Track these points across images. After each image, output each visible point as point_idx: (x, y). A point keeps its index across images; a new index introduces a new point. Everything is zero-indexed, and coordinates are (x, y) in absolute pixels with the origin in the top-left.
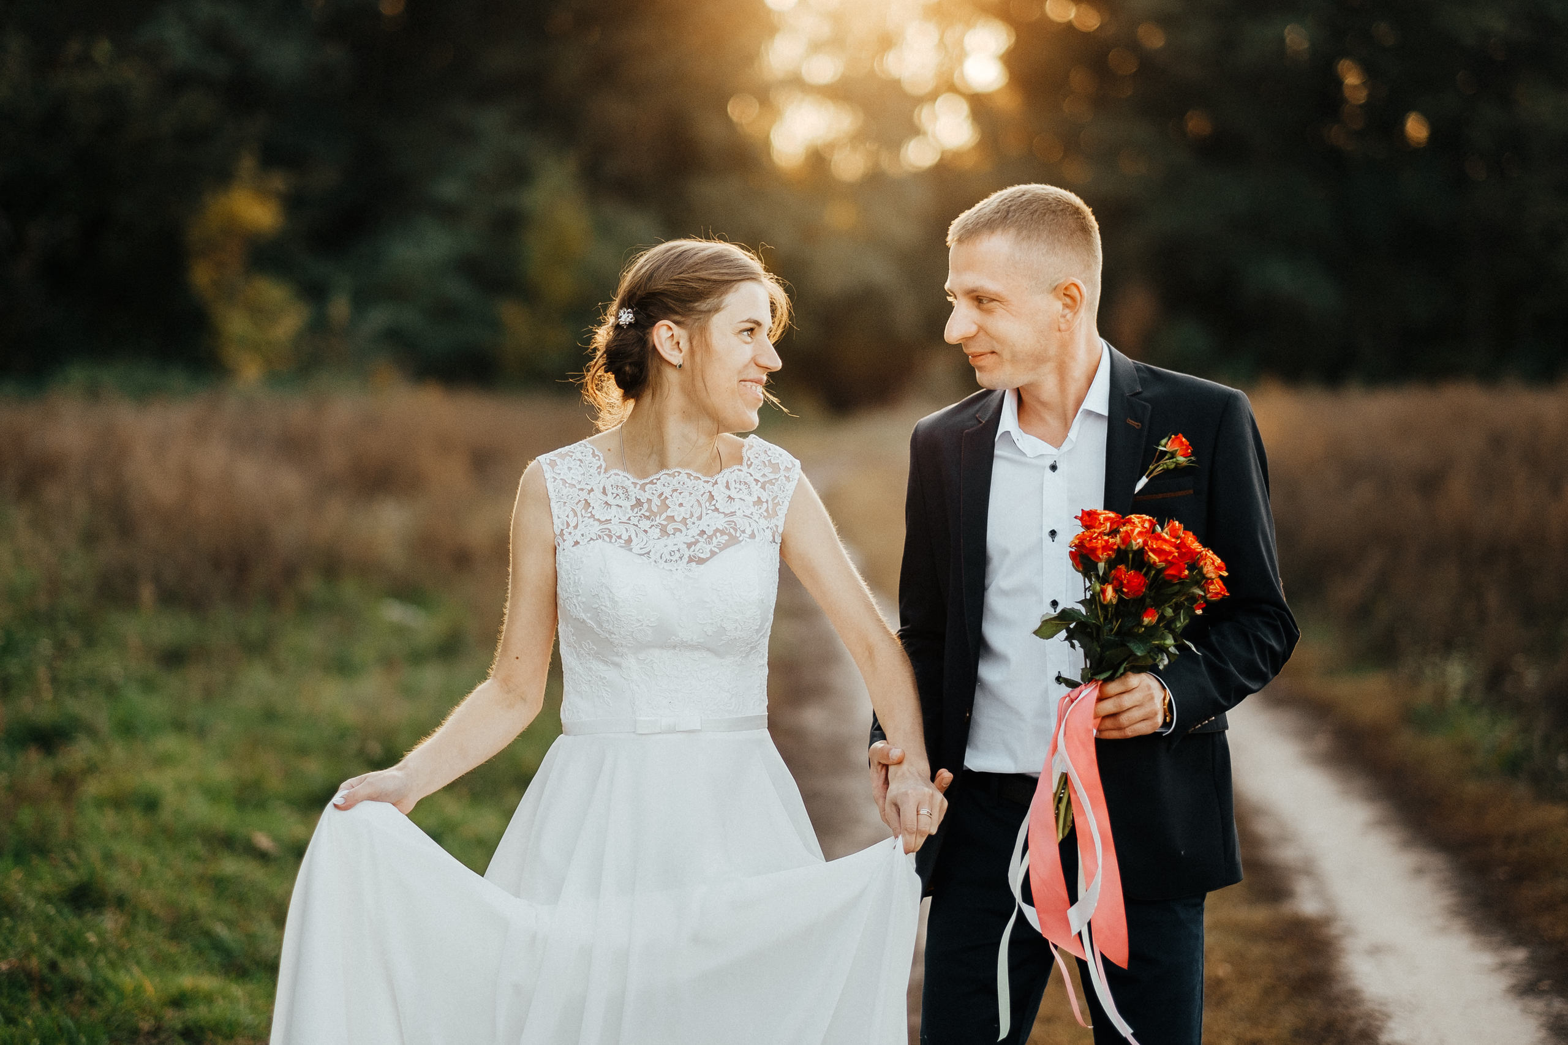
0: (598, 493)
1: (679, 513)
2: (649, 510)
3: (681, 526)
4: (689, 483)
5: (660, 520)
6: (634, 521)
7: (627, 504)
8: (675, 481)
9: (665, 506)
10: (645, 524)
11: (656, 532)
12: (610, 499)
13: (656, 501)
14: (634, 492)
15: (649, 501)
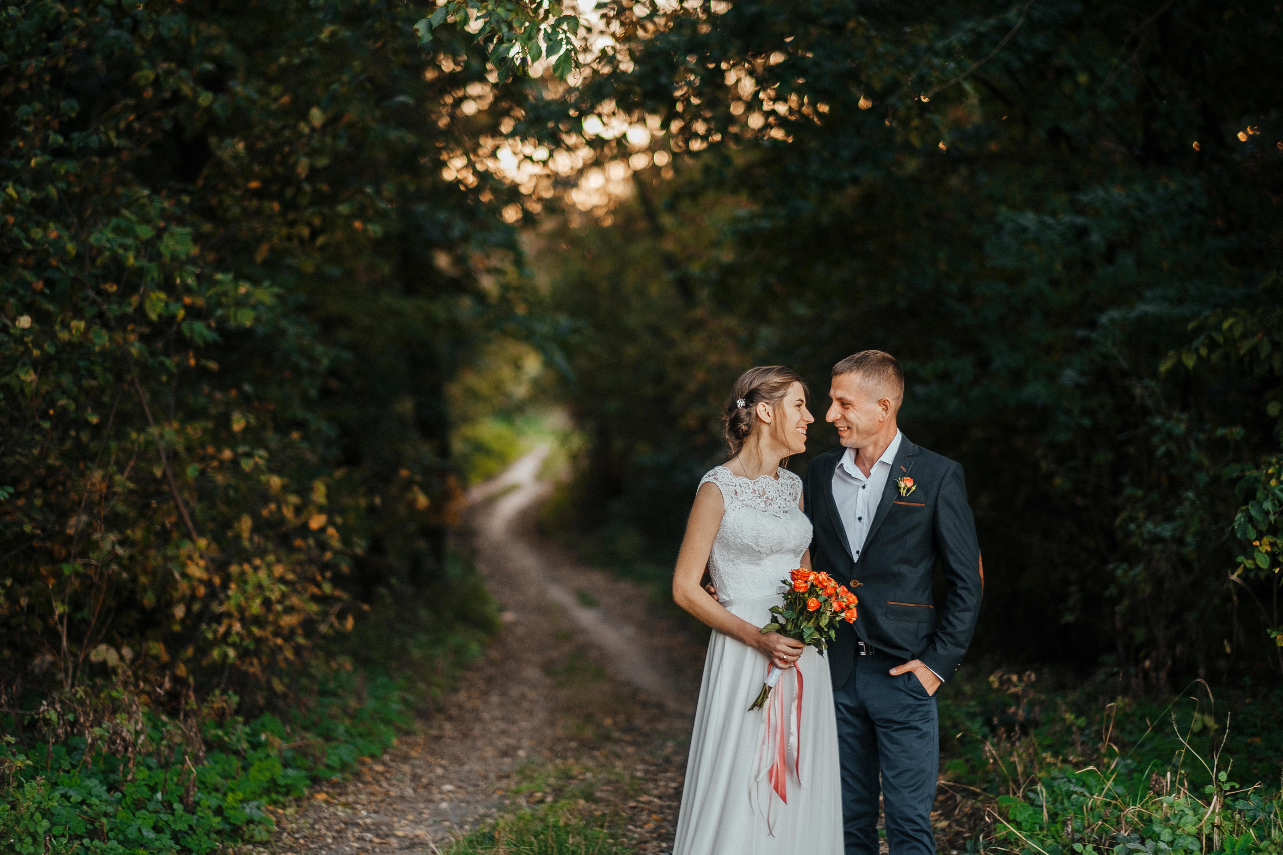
0: (738, 486)
1: (770, 495)
2: (759, 494)
3: (771, 502)
4: (771, 482)
5: (764, 499)
6: (754, 499)
7: (749, 492)
8: (765, 481)
9: (764, 493)
10: (759, 500)
11: (763, 505)
12: (743, 489)
13: (761, 490)
14: (751, 486)
15: (758, 490)
